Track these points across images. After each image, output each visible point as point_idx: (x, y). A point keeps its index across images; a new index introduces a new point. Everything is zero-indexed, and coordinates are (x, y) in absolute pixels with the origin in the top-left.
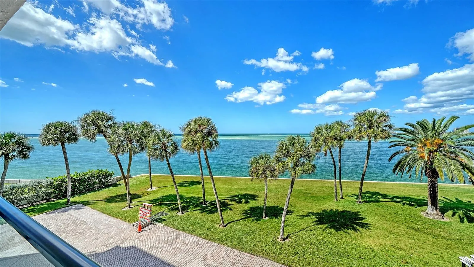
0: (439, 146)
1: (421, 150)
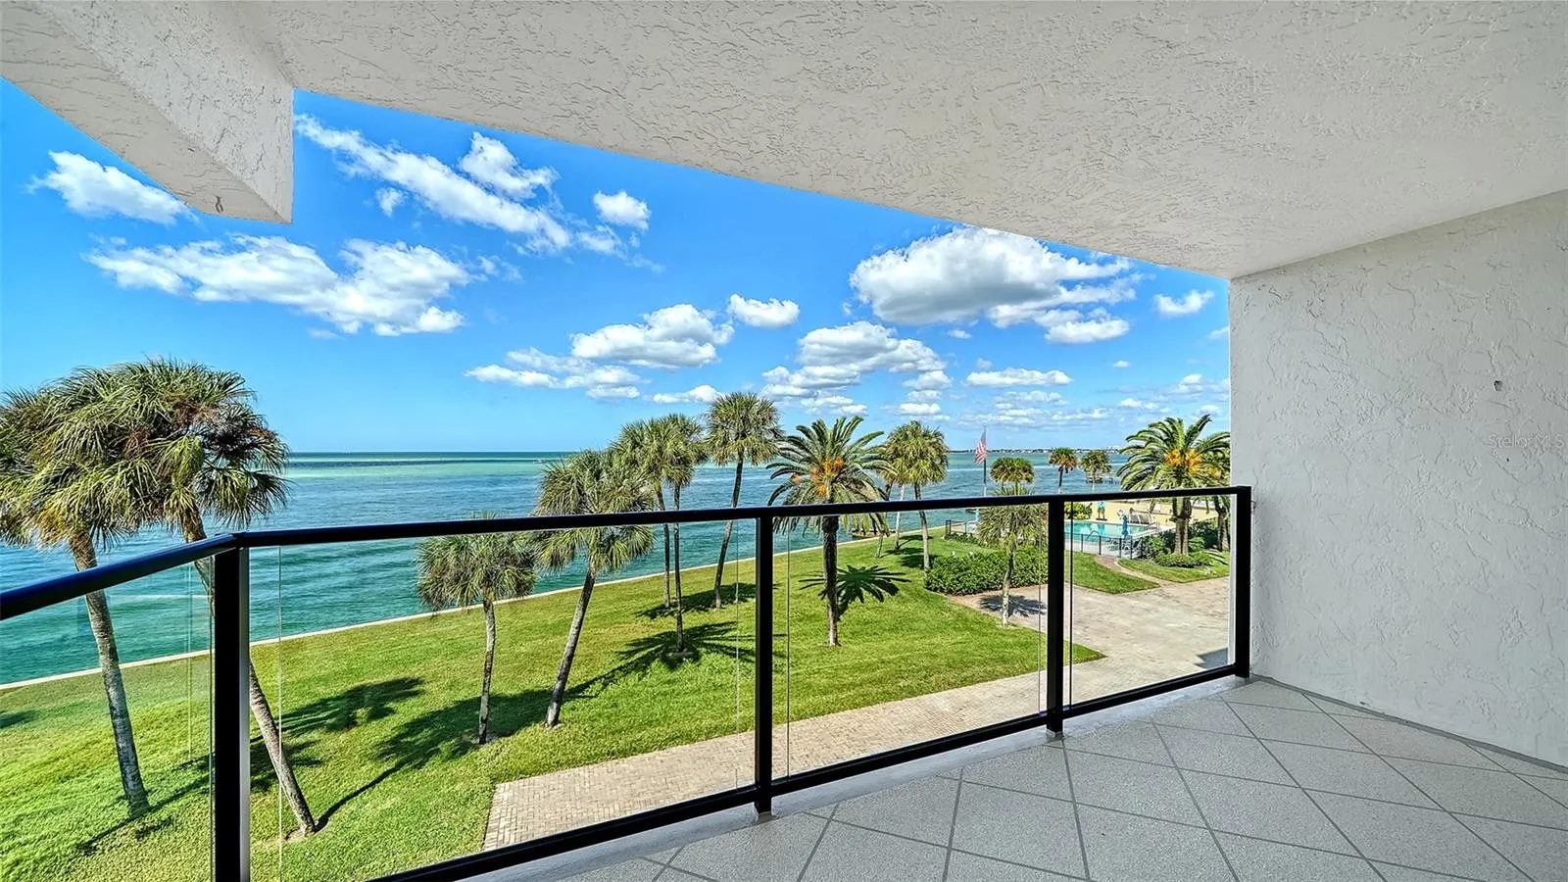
0: (840, 470)
1: (814, 479)
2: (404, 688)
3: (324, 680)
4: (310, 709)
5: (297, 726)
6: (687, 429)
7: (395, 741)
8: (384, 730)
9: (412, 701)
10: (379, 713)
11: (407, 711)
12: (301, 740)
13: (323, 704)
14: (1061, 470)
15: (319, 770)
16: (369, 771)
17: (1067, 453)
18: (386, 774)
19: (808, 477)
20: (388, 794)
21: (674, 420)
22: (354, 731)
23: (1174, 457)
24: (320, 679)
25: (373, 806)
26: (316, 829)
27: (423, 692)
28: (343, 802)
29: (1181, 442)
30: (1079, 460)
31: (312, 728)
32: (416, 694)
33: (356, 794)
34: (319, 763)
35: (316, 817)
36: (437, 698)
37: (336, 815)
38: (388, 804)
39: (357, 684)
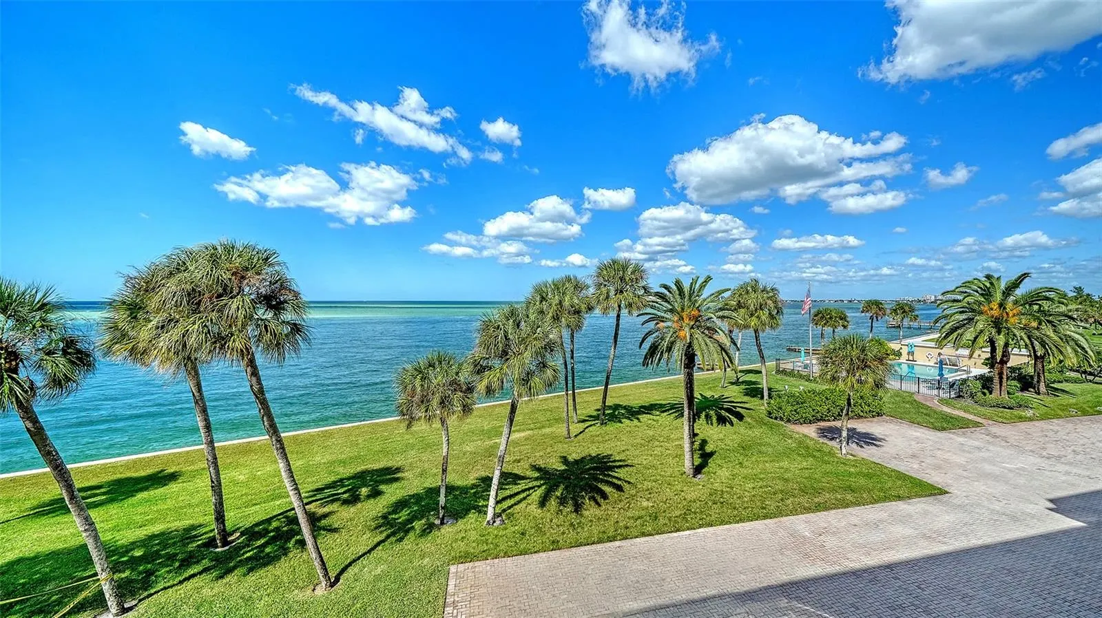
0: (696, 318)
1: (675, 325)
2: (389, 475)
3: (343, 463)
4: (332, 485)
5: (325, 498)
6: (578, 287)
7: (384, 517)
8: (376, 507)
9: (395, 485)
10: (376, 494)
11: (392, 493)
12: (326, 510)
13: (340, 482)
14: (871, 318)
15: (337, 536)
16: (368, 540)
17: (877, 304)
18: (378, 544)
19: (669, 324)
20: (379, 561)
21: (569, 279)
22: (359, 505)
23: (992, 309)
24: (341, 462)
25: (370, 570)
26: (332, 586)
27: (403, 479)
28: (350, 564)
29: (998, 296)
30: (888, 311)
31: (333, 501)
32: (397, 480)
33: (359, 558)
34: (335, 530)
35: (332, 575)
36: (412, 485)
37: (345, 575)
38: (379, 571)
39: (363, 468)
